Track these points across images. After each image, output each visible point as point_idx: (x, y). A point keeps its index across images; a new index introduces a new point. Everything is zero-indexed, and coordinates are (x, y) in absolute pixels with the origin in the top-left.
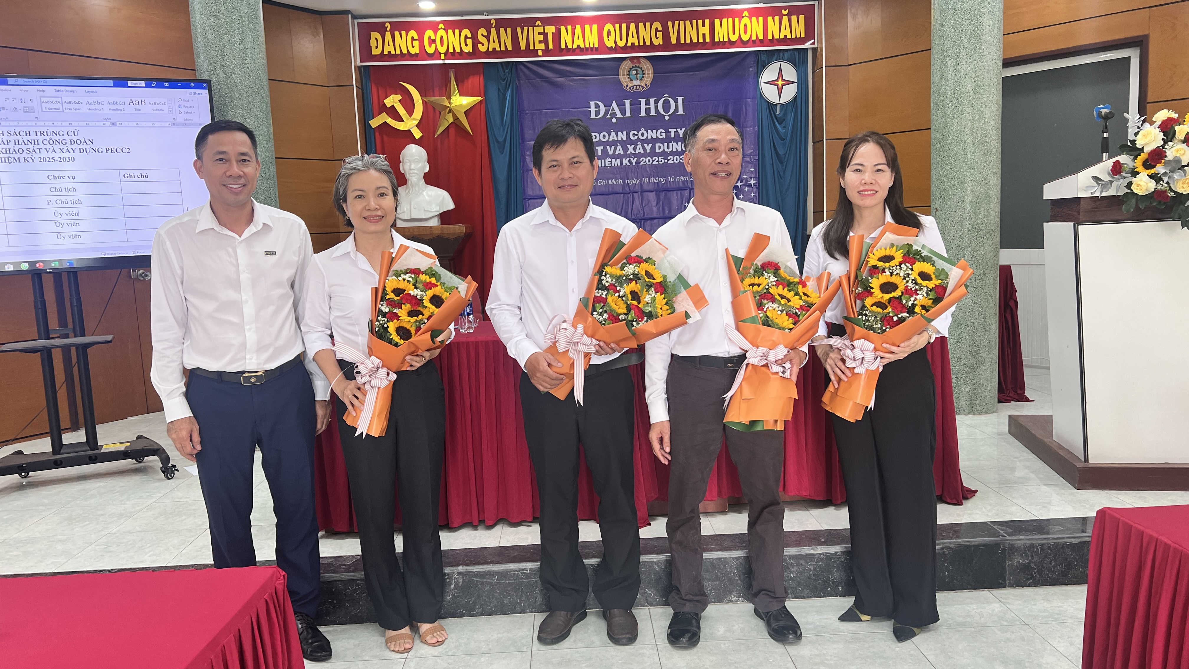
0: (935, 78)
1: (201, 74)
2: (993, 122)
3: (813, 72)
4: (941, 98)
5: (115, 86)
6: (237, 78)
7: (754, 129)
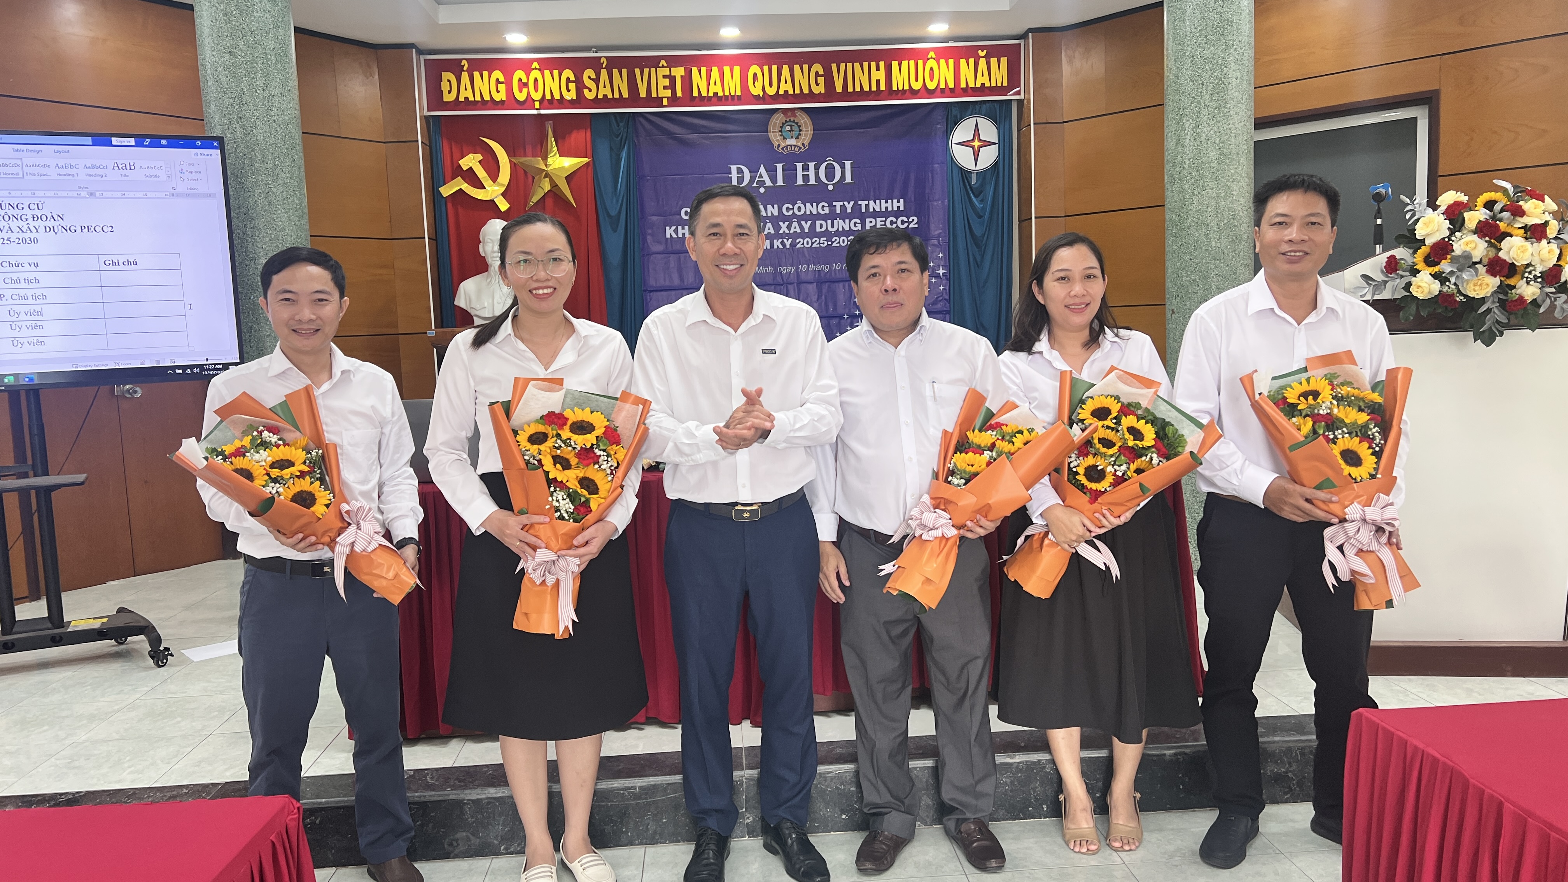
0: (1170, 143)
1: (211, 128)
2: (1242, 201)
3: (1019, 130)
4: (1178, 169)
5: (94, 144)
6: (259, 133)
7: (943, 202)
